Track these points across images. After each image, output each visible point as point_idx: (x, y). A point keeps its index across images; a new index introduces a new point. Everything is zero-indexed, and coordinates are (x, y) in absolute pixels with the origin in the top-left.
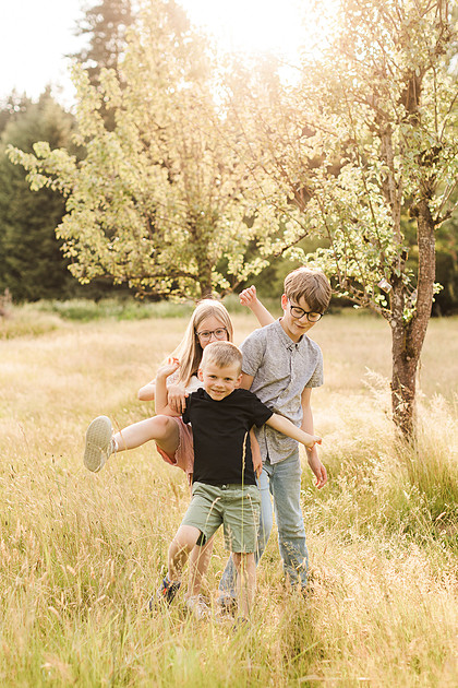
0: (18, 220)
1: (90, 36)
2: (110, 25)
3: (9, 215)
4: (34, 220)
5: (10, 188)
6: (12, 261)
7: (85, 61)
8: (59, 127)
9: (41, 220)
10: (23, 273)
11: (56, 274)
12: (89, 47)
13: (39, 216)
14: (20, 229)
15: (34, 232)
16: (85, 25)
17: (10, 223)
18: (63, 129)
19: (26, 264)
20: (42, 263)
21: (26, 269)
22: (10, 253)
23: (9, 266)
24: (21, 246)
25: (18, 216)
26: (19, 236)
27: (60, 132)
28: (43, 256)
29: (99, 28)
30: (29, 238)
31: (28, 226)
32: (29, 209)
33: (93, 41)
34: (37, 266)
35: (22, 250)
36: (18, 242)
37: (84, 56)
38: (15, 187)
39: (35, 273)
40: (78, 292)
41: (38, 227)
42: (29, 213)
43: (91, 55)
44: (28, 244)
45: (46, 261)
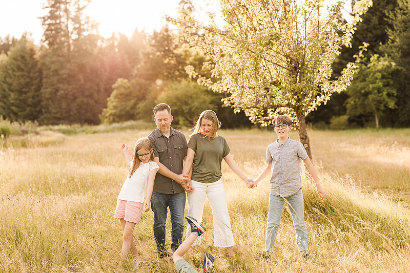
0: (16, 90)
1: (49, 9)
2: (58, 5)
3: (12, 88)
4: (24, 90)
5: (12, 76)
6: (14, 108)
7: (47, 20)
8: (35, 49)
9: (27, 90)
10: (19, 114)
11: (34, 114)
12: (49, 15)
13: (26, 88)
14: (17, 94)
15: (24, 95)
16: (47, 5)
17: (12, 91)
18: (36, 50)
19: (20, 110)
20: (28, 109)
21: (20, 111)
22: (12, 104)
23: (12, 110)
24: (18, 102)
25: (16, 88)
26: (17, 97)
27: (35, 51)
28: (28, 106)
29: (53, 6)
30: (21, 98)
31: (21, 93)
32: (21, 85)
33: (51, 12)
34: (25, 110)
35: (18, 103)
36: (16, 100)
37: (46, 18)
38: (15, 76)
39: (25, 113)
40: (45, 121)
41: (26, 93)
42: (21, 87)
43: (49, 18)
44: (21, 100)
45: (29, 108)
